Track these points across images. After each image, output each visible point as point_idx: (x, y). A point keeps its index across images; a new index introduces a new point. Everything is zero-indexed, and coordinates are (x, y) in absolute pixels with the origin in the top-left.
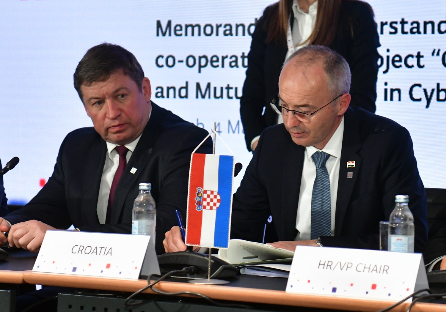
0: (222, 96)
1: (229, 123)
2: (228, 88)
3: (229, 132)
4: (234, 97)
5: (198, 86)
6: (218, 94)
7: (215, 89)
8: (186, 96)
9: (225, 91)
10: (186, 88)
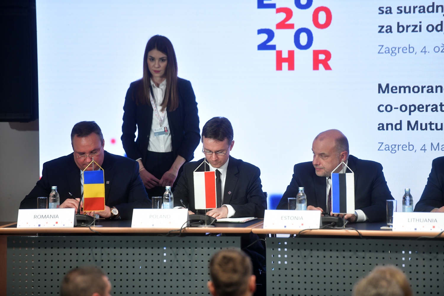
0: (426, 129)
1: (432, 144)
2: (431, 124)
3: (432, 150)
4: (435, 129)
5: (409, 123)
6: (424, 127)
7: (421, 124)
8: (401, 129)
9: (428, 126)
10: (401, 124)
